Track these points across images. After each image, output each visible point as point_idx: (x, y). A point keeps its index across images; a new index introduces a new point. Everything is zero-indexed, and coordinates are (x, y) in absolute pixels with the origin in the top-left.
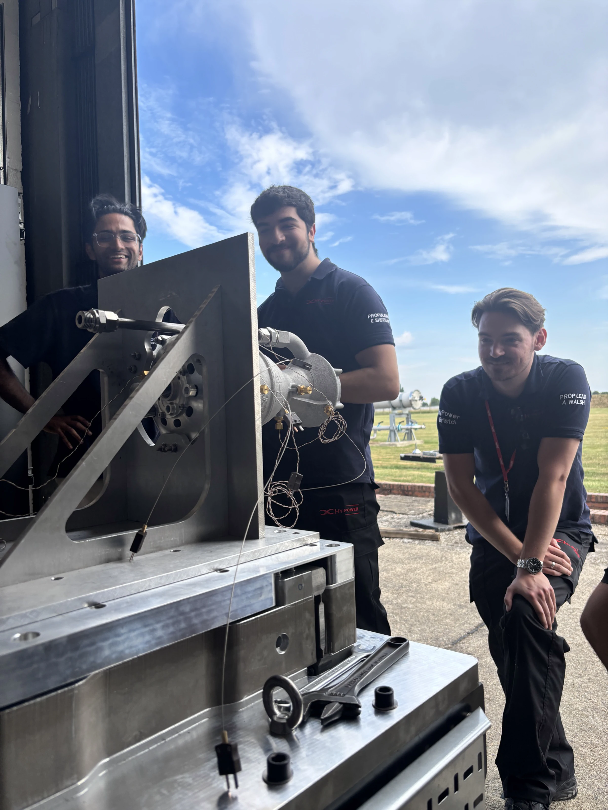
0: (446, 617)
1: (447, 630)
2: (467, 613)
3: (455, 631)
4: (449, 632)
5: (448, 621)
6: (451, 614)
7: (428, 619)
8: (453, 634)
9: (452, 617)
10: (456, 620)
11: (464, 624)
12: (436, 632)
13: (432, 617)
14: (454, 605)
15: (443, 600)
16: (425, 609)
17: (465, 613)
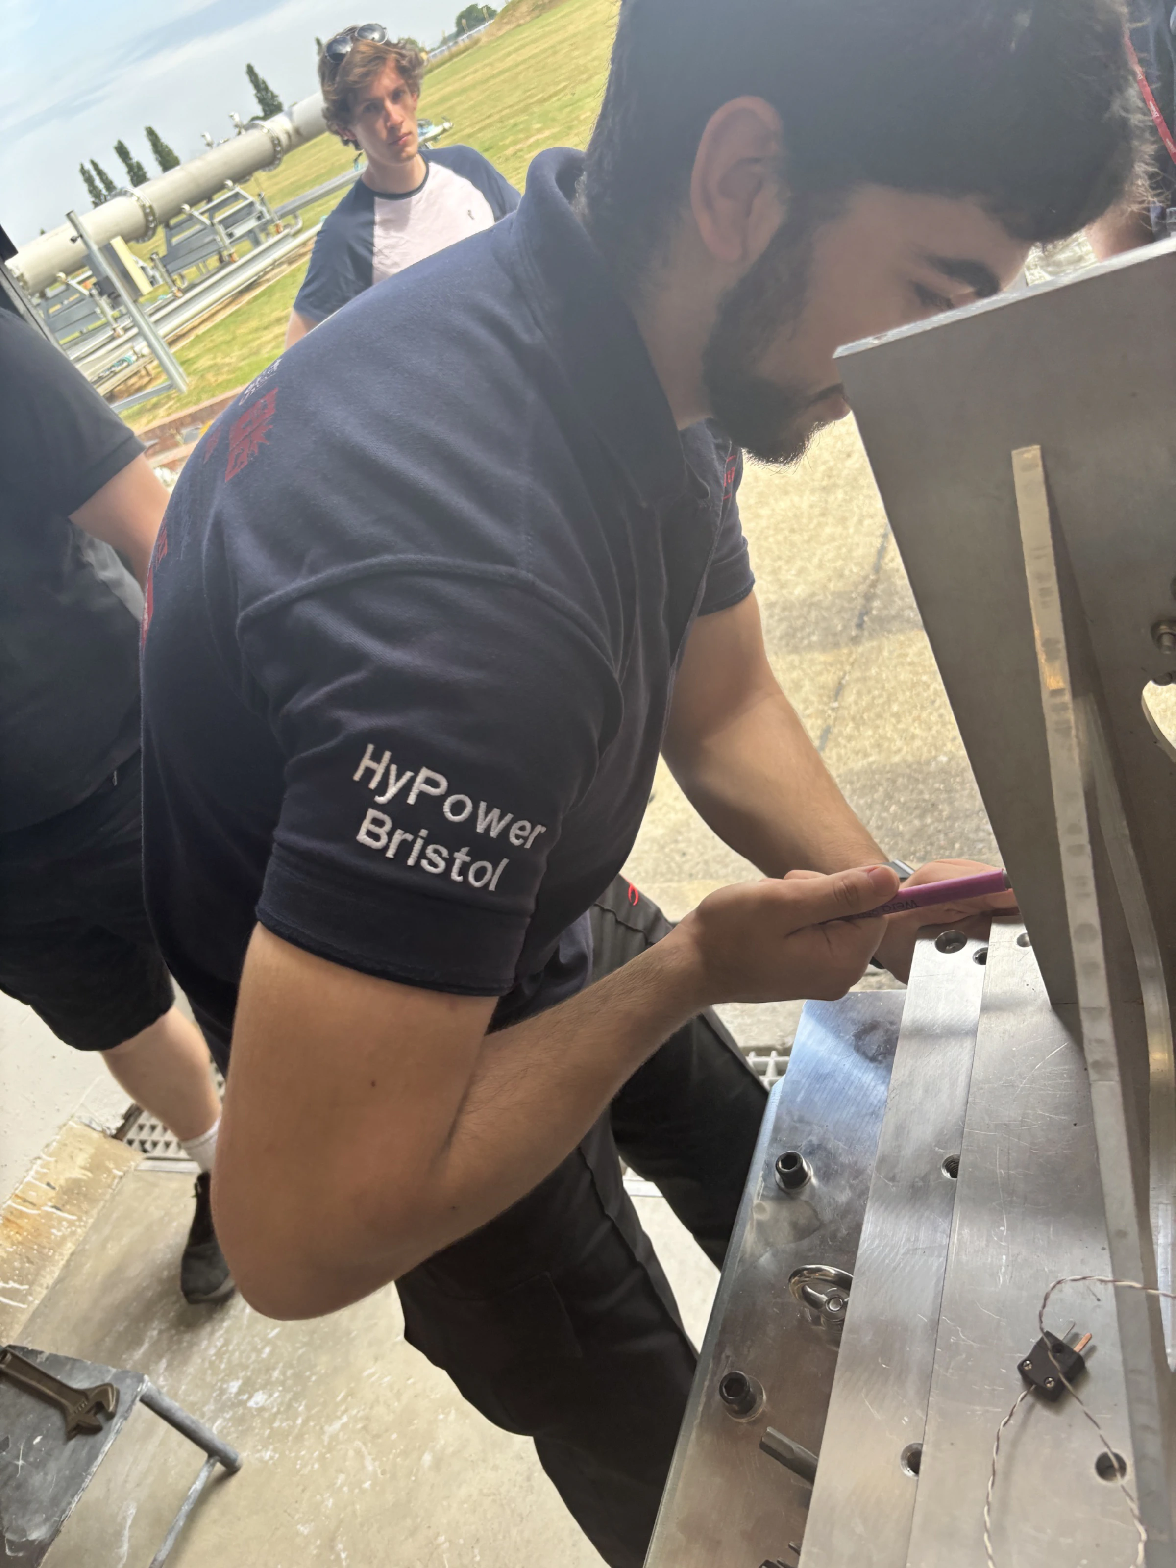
0: (819, 525)
1: (844, 550)
2: (848, 498)
3: (858, 545)
4: (850, 551)
5: (828, 530)
6: (823, 515)
7: (793, 545)
8: (859, 552)
9: (830, 520)
10: (843, 521)
11: (860, 522)
12: (828, 565)
13: (796, 538)
14: (813, 491)
15: (786, 493)
16: (768, 528)
17: (845, 500)
